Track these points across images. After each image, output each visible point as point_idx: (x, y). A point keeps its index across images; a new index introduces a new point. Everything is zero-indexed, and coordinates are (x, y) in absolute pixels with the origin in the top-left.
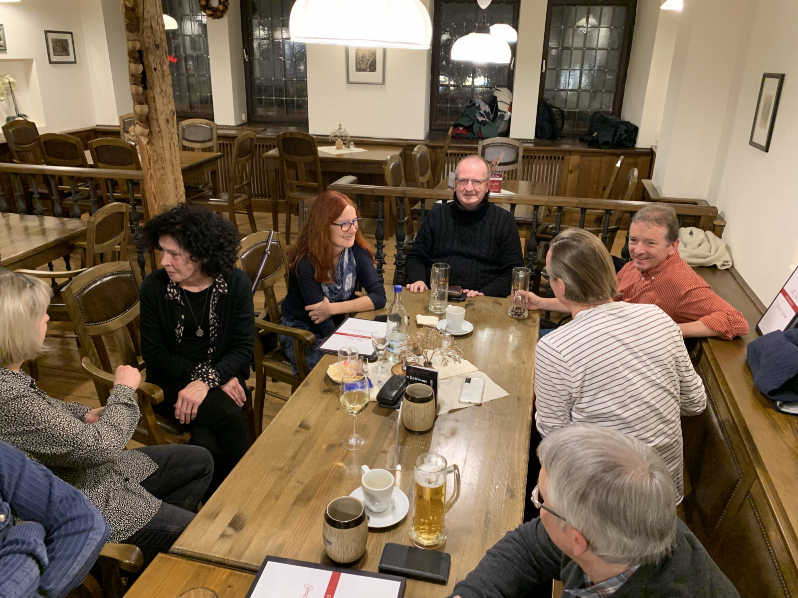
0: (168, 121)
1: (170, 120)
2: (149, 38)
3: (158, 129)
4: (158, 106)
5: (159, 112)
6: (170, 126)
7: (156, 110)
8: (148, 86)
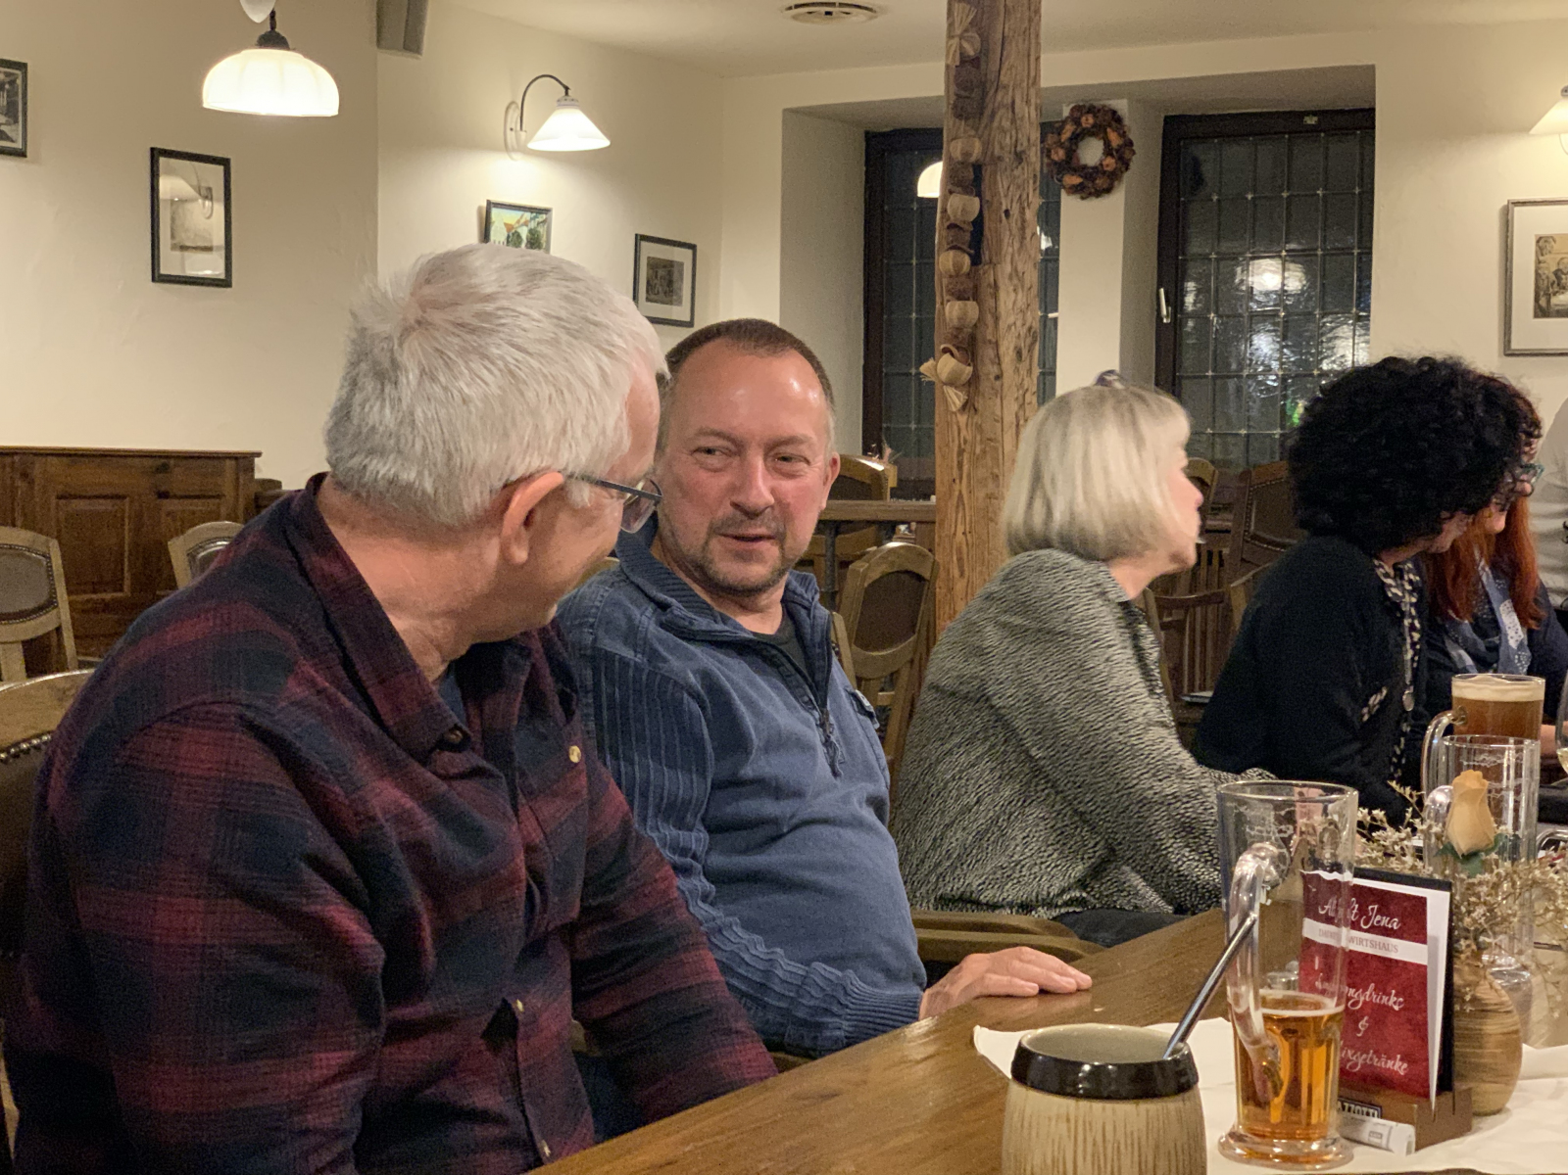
0: (1019, 353)
1: (1025, 353)
2: (1003, 131)
3: (994, 370)
4: (1002, 309)
5: (1002, 325)
6: (1024, 367)
7: (997, 319)
8: (986, 257)
